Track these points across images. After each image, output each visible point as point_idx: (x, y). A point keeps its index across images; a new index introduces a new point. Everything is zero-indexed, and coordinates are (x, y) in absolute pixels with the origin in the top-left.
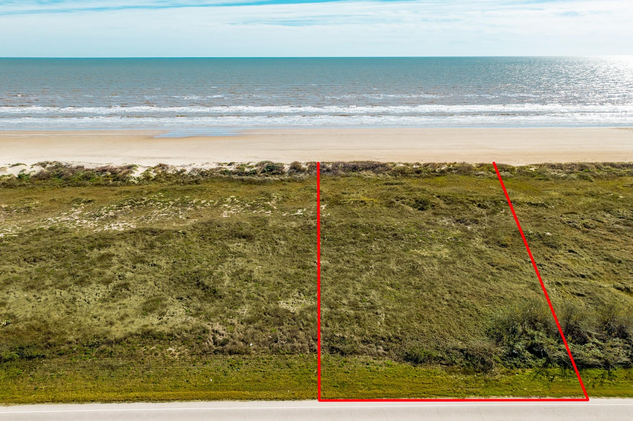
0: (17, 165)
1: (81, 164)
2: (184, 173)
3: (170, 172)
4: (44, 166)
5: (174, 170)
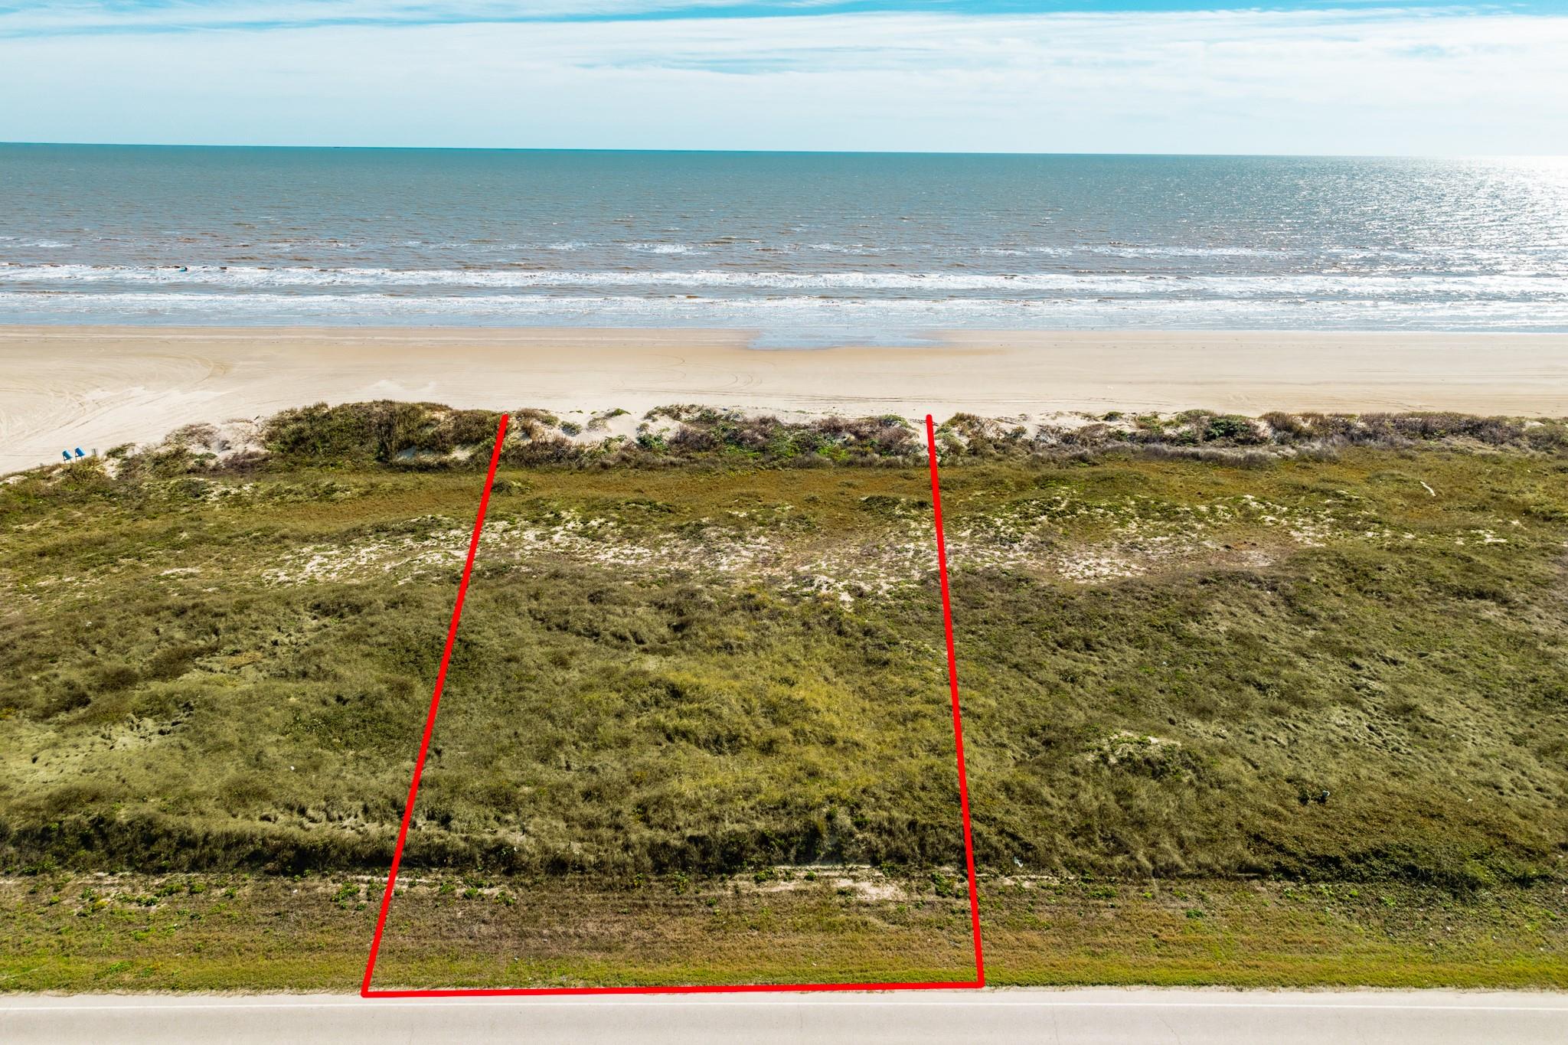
0: (618, 413)
1: (768, 414)
2: (1024, 437)
3: (990, 434)
4: (677, 417)
5: (999, 431)
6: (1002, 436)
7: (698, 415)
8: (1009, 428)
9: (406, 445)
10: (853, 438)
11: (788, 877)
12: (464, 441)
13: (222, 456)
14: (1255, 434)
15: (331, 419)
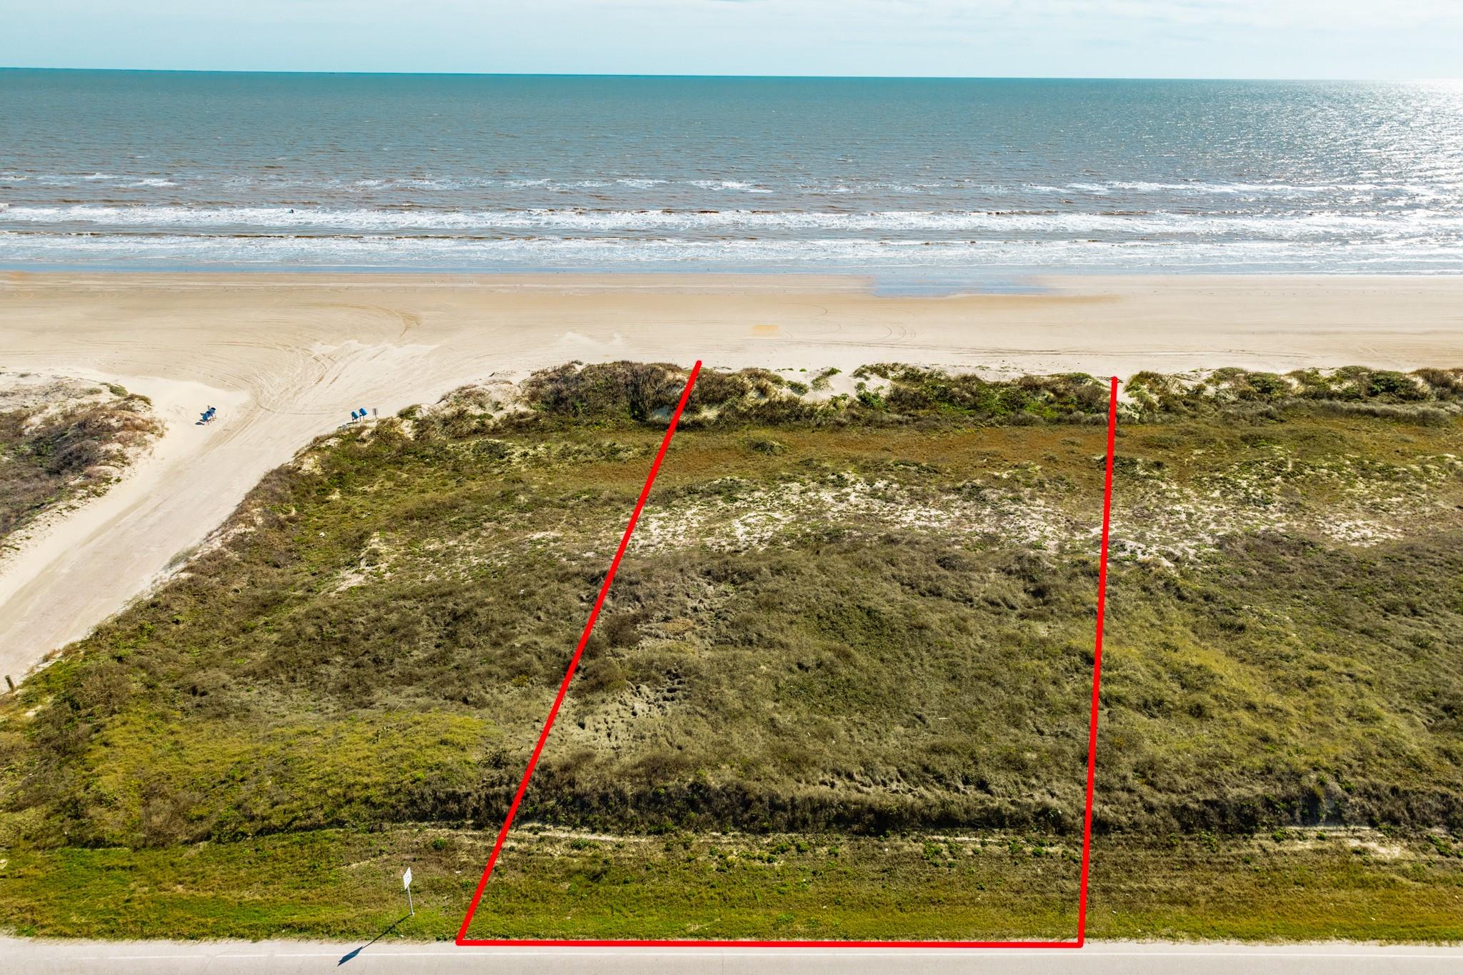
1: (969, 372)
4: (884, 375)
5: (1181, 387)
6: (1185, 393)
7: (902, 373)
8: (1190, 385)
9: (658, 404)
10: (1052, 395)
11: (1302, 837)
12: (712, 401)
13: (498, 416)
14: (1415, 390)
15: (583, 380)
